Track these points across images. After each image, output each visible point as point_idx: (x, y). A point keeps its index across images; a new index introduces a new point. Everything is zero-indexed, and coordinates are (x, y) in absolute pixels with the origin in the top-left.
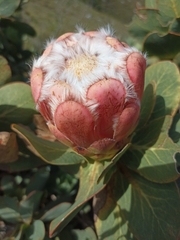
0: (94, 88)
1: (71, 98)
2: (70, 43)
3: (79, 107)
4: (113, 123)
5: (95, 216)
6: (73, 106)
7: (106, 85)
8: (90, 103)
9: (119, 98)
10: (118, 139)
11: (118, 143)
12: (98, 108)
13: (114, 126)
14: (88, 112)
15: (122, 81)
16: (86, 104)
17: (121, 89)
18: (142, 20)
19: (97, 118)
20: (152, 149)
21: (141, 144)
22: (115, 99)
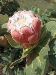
0: (22, 29)
1: (16, 31)
2: (20, 14)
3: (17, 33)
4: (28, 39)
5: (26, 64)
6: (16, 33)
7: (25, 28)
8: (20, 33)
9: (29, 32)
10: (31, 43)
11: (31, 45)
12: (23, 34)
13: (29, 40)
14: (20, 35)
16: (19, 33)
17: (30, 30)
18: (52, 6)
20: (44, 48)
21: (41, 46)
22: (28, 32)
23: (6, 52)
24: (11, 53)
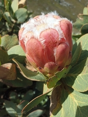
0: (43, 33)
1: (33, 37)
2: (38, 19)
3: (36, 41)
6: (33, 41)
7: (49, 31)
8: (41, 39)
9: (55, 38)
11: (59, 67)
12: (45, 42)
13: (55, 54)
14: (40, 44)
15: (57, 30)
16: (39, 40)
17: (56, 33)
18: (81, 20)
19: (45, 47)
20: (80, 75)
21: (75, 73)
22: (53, 38)
23: (13, 99)
24: (21, 101)
